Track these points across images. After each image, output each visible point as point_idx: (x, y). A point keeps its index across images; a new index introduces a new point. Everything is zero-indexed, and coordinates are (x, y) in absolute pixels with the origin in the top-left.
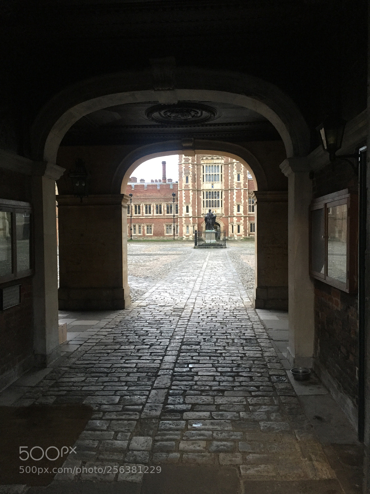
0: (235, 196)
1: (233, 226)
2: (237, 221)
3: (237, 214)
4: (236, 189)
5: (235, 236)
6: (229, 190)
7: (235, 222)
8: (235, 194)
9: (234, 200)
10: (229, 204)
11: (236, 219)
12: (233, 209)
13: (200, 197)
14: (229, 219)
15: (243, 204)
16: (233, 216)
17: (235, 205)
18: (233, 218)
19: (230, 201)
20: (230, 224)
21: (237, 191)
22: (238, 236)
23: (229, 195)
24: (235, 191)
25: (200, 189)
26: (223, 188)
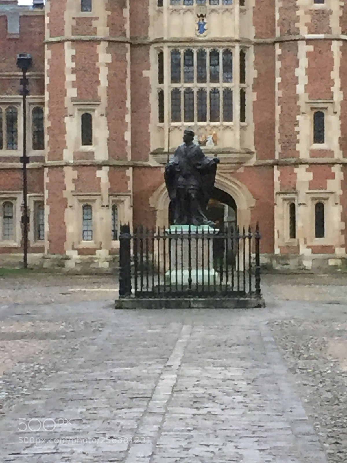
0: (301, 72)
1: (293, 208)
2: (312, 185)
3: (314, 153)
4: (309, 41)
5: (304, 250)
6: (277, 45)
7: (303, 189)
8: (304, 62)
9: (300, 89)
10: (278, 109)
11: (310, 176)
12: (296, 129)
13: (145, 73)
14: (277, 173)
15: (338, 108)
16: (293, 160)
17: (302, 110)
18: (296, 170)
19: (278, 93)
20: (279, 199)
21: (311, 48)
22: (315, 250)
23: (278, 64)
24: (303, 49)
25: (146, 38)
26: (251, 35)
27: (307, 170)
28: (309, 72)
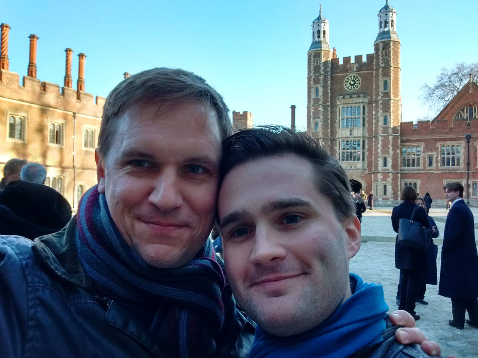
0: (379, 146)
1: (377, 186)
2: (383, 179)
3: (383, 170)
4: (382, 136)
5: (380, 199)
6: (373, 138)
7: (379, 181)
8: (380, 142)
9: (379, 151)
10: (373, 157)
11: (382, 177)
12: (378, 163)
13: (335, 148)
14: (373, 176)
15: (391, 156)
16: (377, 172)
17: (380, 157)
18: (378, 175)
19: (374, 152)
20: (373, 183)
21: (383, 138)
22: (383, 199)
23: (374, 144)
24: (380, 139)
25: (336, 137)
26: (367, 135)
27: (381, 175)
28: (382, 145)
